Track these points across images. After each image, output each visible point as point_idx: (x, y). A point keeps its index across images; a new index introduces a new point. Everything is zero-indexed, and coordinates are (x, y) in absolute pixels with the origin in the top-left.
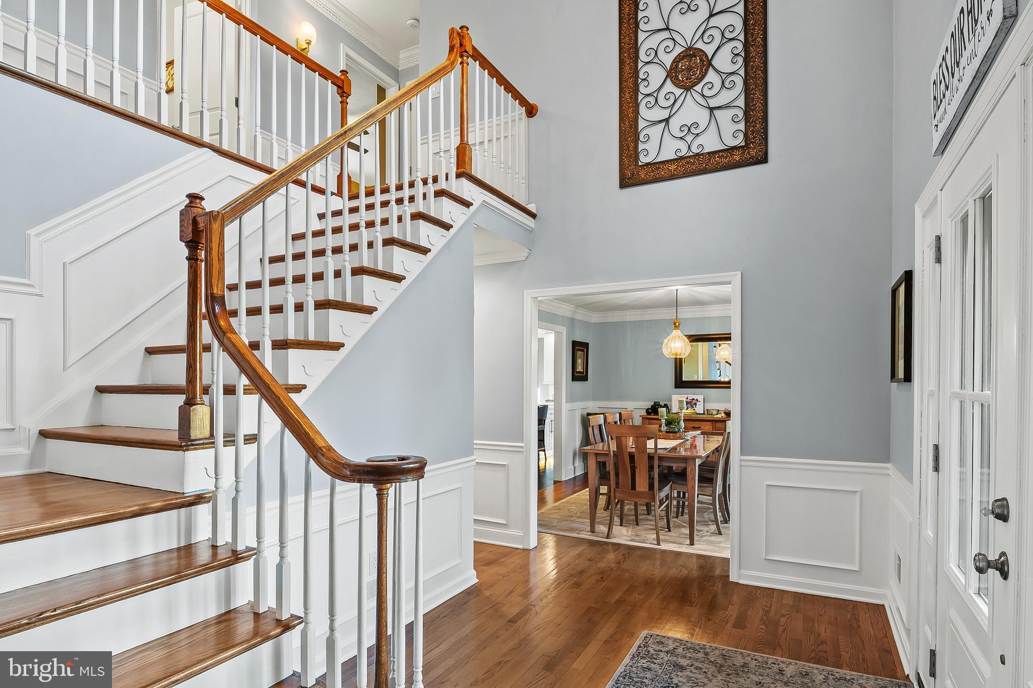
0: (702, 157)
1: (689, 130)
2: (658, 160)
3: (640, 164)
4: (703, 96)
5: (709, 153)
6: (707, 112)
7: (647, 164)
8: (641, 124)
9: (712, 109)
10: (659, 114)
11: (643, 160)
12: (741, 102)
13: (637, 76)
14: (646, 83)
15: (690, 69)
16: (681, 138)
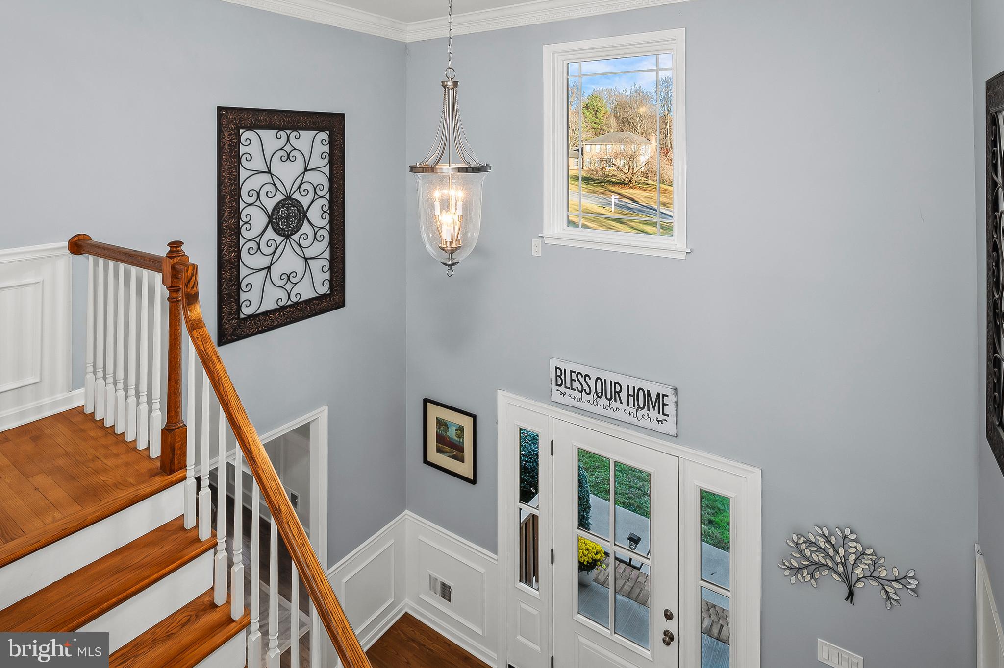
0: (299, 305)
1: (289, 279)
2: (259, 312)
3: (242, 316)
4: (300, 246)
5: (305, 301)
6: (302, 261)
7: (250, 317)
8: (243, 271)
9: (306, 259)
10: (261, 261)
11: (246, 311)
12: (327, 255)
13: (239, 218)
14: (248, 226)
15: (288, 217)
16: (282, 287)
